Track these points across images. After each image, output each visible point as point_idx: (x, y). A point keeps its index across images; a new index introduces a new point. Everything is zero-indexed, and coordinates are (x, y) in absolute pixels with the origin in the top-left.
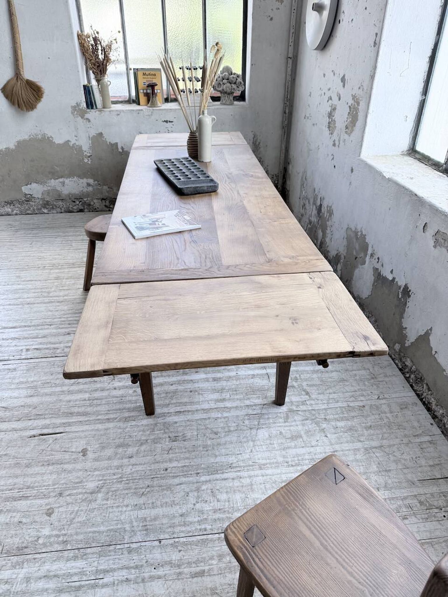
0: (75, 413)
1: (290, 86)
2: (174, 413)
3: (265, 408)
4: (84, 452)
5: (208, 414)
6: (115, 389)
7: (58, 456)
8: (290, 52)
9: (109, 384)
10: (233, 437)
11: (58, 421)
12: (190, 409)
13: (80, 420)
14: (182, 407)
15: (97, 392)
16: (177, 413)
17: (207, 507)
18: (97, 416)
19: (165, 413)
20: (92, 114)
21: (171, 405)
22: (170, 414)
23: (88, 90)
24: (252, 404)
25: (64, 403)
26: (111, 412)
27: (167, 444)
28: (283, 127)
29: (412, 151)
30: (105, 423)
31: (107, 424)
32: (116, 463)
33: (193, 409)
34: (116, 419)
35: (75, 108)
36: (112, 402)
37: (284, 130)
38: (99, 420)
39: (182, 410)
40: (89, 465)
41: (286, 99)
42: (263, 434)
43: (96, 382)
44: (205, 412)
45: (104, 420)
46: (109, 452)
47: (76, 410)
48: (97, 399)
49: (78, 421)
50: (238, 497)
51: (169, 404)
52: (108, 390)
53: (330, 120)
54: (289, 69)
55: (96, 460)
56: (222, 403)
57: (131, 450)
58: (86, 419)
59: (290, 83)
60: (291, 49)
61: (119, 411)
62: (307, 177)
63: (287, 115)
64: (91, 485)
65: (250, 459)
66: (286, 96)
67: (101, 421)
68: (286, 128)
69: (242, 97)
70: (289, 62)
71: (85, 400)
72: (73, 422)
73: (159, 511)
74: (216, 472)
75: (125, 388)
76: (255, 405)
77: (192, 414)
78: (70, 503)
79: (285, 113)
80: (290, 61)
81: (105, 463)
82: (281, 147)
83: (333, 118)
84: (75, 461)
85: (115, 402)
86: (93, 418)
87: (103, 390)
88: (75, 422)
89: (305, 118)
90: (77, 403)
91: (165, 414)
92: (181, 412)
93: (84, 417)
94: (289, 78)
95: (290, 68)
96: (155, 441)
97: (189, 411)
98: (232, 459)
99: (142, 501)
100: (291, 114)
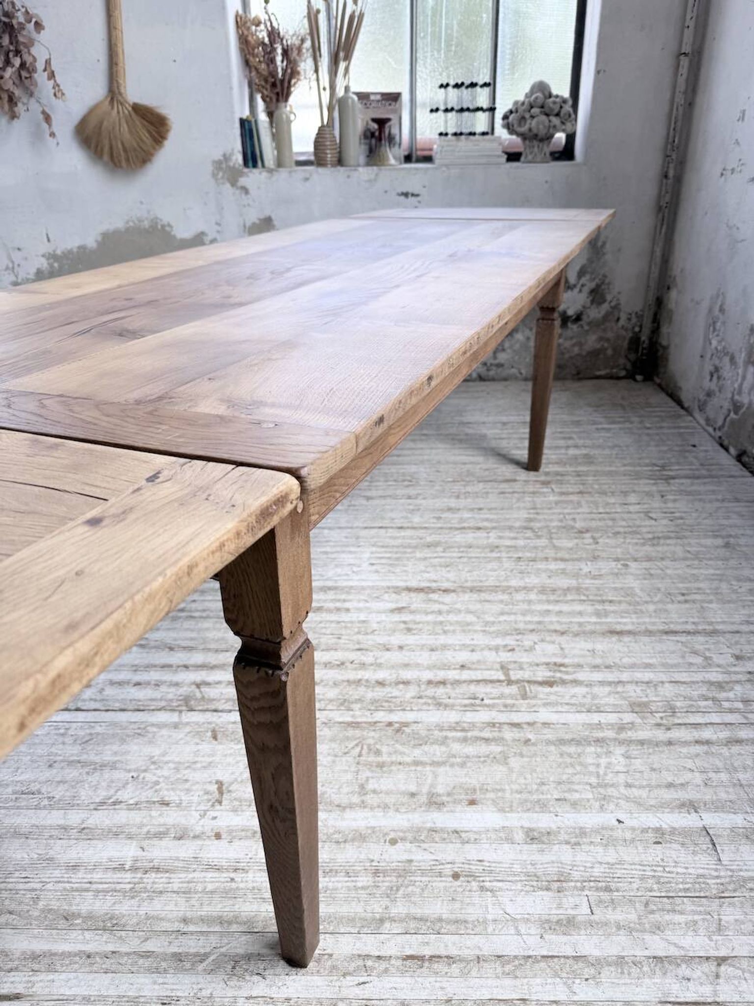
0: (79, 915)
1: (680, 118)
2: (399, 963)
3: (728, 979)
5: (518, 982)
6: (218, 836)
8: (685, 40)
9: (202, 816)
11: (21, 944)
12: (453, 952)
13: (89, 948)
14: (426, 938)
15: (165, 842)
16: (408, 963)
18: (146, 939)
19: (368, 956)
20: (253, 178)
21: (387, 925)
22: (383, 965)
23: (248, 129)
24: (673, 951)
25: (57, 873)
26: (192, 928)
28: (660, 209)
30: (165, 971)
31: (170, 978)
33: (466, 953)
34: (203, 957)
35: (221, 166)
36: (200, 888)
37: (660, 215)
38: (147, 955)
39: (427, 952)
41: (669, 147)
43: (167, 804)
44: (508, 968)
45: (164, 957)
47: (86, 904)
48: (157, 870)
49: (79, 954)
51: (382, 921)
52: (196, 837)
54: (681, 80)
56: (564, 939)
58: (110, 947)
59: (681, 109)
60: (688, 34)
61: (217, 929)
63: (670, 181)
66: (671, 140)
67: (154, 965)
68: (667, 211)
69: (567, 153)
70: (682, 63)
71: (121, 868)
72: (64, 955)
75: (247, 838)
76: (689, 960)
77: (464, 974)
79: (666, 177)
80: (685, 62)
82: (653, 252)
85: (210, 887)
86: (133, 944)
87: (180, 838)
88: (70, 954)
89: (722, 174)
90: (97, 876)
91: (369, 963)
92: (421, 958)
93: (106, 936)
94: (680, 99)
95: (685, 76)
97: (450, 959)
100: (679, 180)
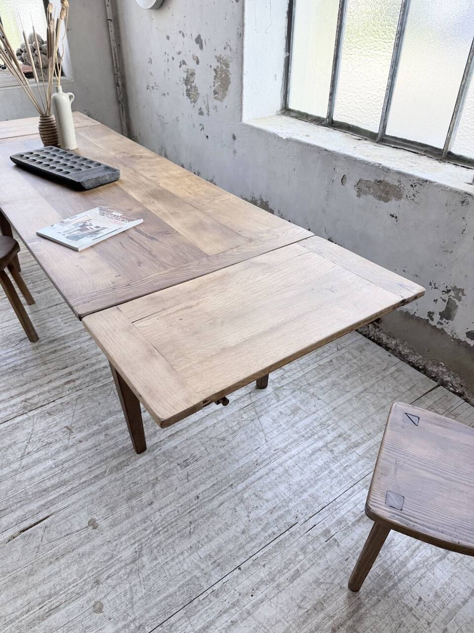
0: (49, 488)
1: (117, 54)
2: (167, 439)
3: (253, 396)
4: (93, 524)
5: (203, 425)
6: (80, 442)
7: (63, 544)
8: (108, 13)
9: (69, 439)
10: (241, 436)
11: (34, 506)
12: (182, 428)
13: (62, 492)
14: (171, 429)
15: (61, 454)
16: (170, 438)
17: (261, 512)
18: (80, 479)
19: (157, 443)
21: (158, 432)
22: (163, 442)
24: (238, 397)
25: (26, 483)
26: (94, 468)
27: (181, 473)
28: (119, 102)
29: (286, 110)
30: (95, 482)
31: (98, 483)
32: (138, 517)
33: (185, 426)
34: (105, 472)
36: (87, 457)
37: (120, 106)
38: (85, 482)
39: (174, 432)
40: (108, 535)
41: (115, 70)
42: (266, 420)
43: (51, 443)
44: (198, 423)
45: (91, 479)
46: (123, 510)
47: (48, 484)
48: (66, 461)
49: (60, 495)
50: (282, 488)
51: (155, 433)
52: (72, 446)
53: (189, 87)
54: (112, 34)
55: (113, 525)
56: (210, 409)
57: (146, 497)
58: (69, 488)
59: (116, 49)
60: (109, 9)
61: (103, 463)
62: (167, 154)
63: (121, 88)
64: (127, 554)
65: (270, 449)
66: (115, 66)
67: (90, 483)
68: (123, 103)
70: (110, 24)
71: (51, 468)
72: (53, 499)
73: (219, 540)
74: (247, 475)
75: (92, 436)
76: (242, 397)
77: (187, 431)
78: (116, 586)
79: (118, 85)
80: (111, 24)
81: (126, 524)
82: (122, 125)
83: (193, 84)
84: (88, 538)
85: (90, 456)
86: (76, 483)
87: (66, 450)
88: (56, 498)
89: (148, 88)
90: (44, 475)
91: (158, 444)
92: (173, 434)
93: (65, 487)
94: (113, 44)
95: (113, 32)
96: (167, 474)
97: (181, 430)
98: (254, 456)
99: (194, 540)
100: (124, 85)
